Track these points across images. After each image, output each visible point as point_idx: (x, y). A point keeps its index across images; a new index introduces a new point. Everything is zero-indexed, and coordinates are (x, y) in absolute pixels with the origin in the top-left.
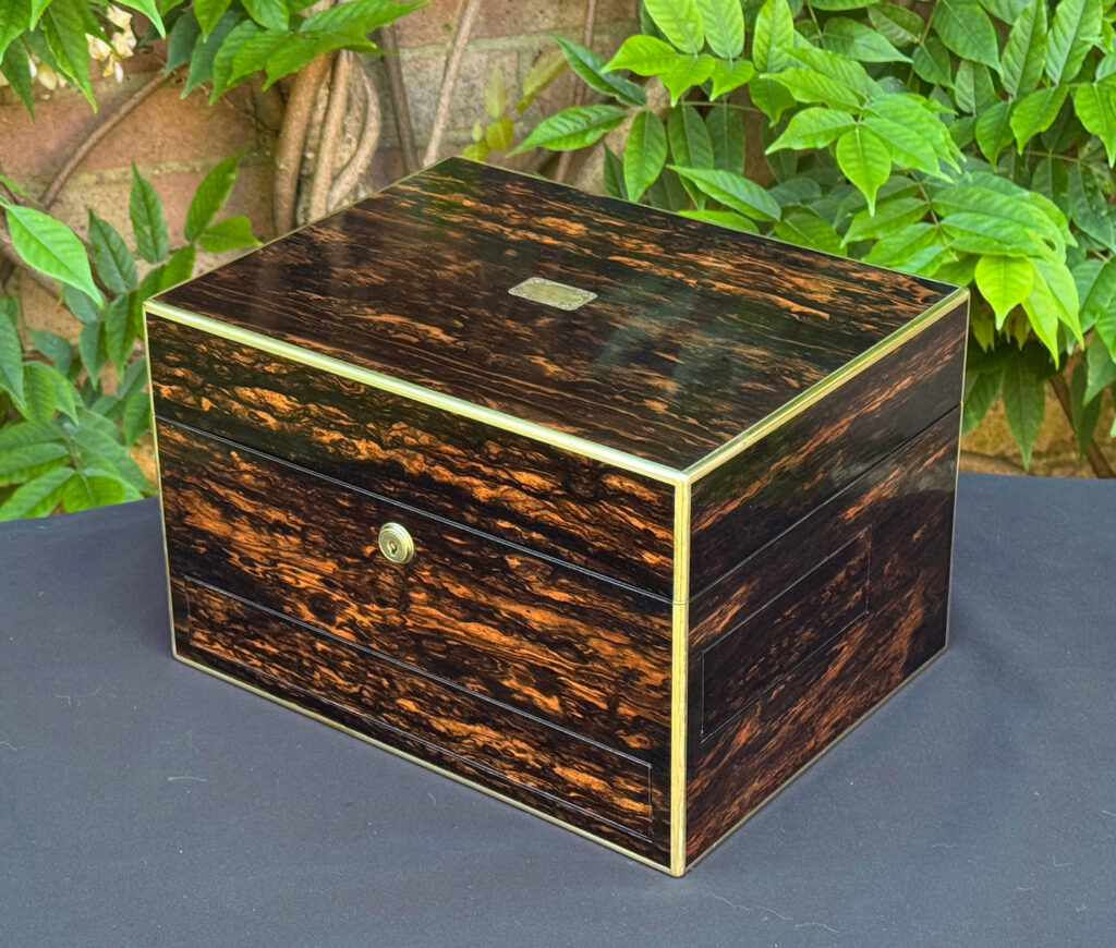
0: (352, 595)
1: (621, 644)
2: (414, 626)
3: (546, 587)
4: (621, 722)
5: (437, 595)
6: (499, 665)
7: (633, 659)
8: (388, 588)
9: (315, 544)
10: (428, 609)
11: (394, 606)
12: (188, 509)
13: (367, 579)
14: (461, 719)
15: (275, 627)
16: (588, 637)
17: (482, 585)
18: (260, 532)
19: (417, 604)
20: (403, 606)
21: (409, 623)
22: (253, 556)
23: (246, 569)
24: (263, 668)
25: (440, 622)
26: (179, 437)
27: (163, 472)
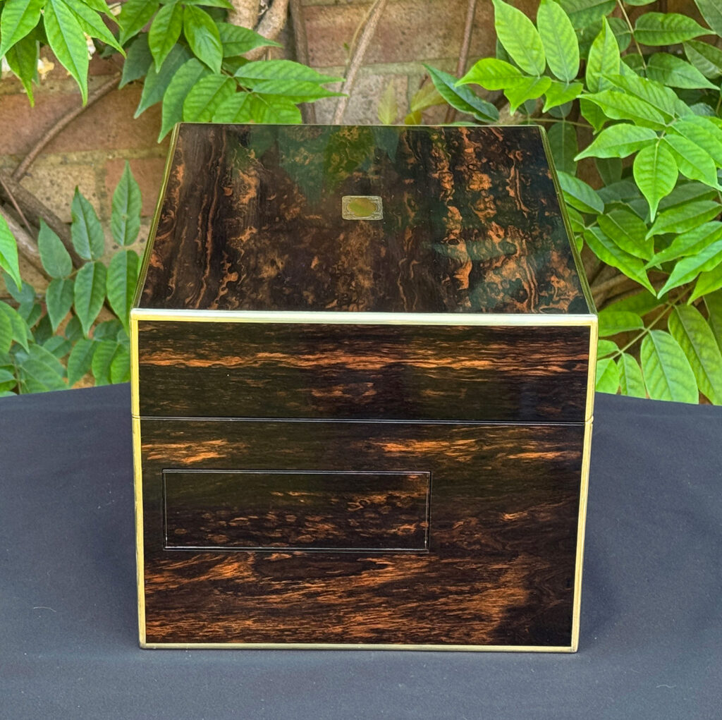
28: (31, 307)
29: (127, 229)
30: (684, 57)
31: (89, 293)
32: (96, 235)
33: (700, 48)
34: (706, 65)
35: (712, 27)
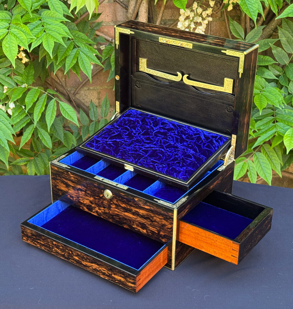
0: (97, 205)
1: (161, 219)
2: (112, 213)
3: (144, 205)
4: (161, 236)
5: (117, 206)
6: (132, 222)
7: (164, 222)
8: (106, 204)
9: (88, 194)
10: (115, 209)
11: (107, 208)
12: (58, 185)
13: (101, 202)
16: (153, 217)
17: (129, 204)
18: (75, 191)
19: (113, 208)
20: (109, 208)
21: (111, 212)
22: (73, 196)
23: (71, 199)
25: (118, 212)
26: (56, 168)
27: (51, 176)
28: (77, 133)
29: (105, 113)
30: (268, 69)
31: (93, 131)
32: (96, 114)
34: (275, 71)
35: (277, 60)
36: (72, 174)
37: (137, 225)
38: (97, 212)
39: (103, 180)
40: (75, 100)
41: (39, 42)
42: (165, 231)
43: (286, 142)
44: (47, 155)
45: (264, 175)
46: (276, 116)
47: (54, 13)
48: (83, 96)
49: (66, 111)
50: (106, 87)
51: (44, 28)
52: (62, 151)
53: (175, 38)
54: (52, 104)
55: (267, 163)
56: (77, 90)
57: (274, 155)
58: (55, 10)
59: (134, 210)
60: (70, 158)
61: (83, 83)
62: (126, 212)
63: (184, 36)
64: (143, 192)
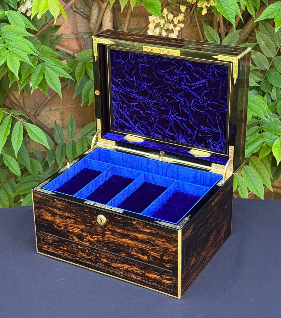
0: (89, 233)
1: (164, 242)
2: (106, 240)
3: (144, 228)
4: (164, 261)
5: (113, 232)
6: (130, 249)
7: (167, 245)
8: (99, 231)
9: (78, 221)
10: (110, 236)
11: (101, 236)
12: (42, 214)
13: (93, 229)
14: (119, 263)
15: (67, 243)
16: (155, 240)
17: (126, 229)
18: (63, 219)
19: (107, 235)
20: (103, 235)
21: (105, 240)
22: (60, 225)
23: (59, 229)
24: (63, 254)
25: (114, 239)
26: (40, 196)
27: (34, 205)
28: (42, 159)
29: (71, 134)
31: (60, 155)
32: (62, 136)
33: (254, 72)
34: (256, 78)
35: (257, 66)
36: (59, 201)
37: (137, 252)
38: (89, 241)
39: (94, 204)
40: (37, 123)
41: (3, 61)
42: (169, 255)
43: (275, 152)
44: (11, 186)
45: (255, 190)
46: (261, 126)
47: (15, 28)
48: (44, 118)
49: (34, 133)
50: (70, 106)
51: (6, 45)
52: (28, 179)
53: (161, 46)
54: (17, 126)
55: (257, 176)
56: (38, 111)
57: (263, 168)
58: (16, 23)
59: (132, 235)
60: (53, 183)
61: (45, 103)
62: (124, 238)
63: (170, 43)
64: (141, 214)
